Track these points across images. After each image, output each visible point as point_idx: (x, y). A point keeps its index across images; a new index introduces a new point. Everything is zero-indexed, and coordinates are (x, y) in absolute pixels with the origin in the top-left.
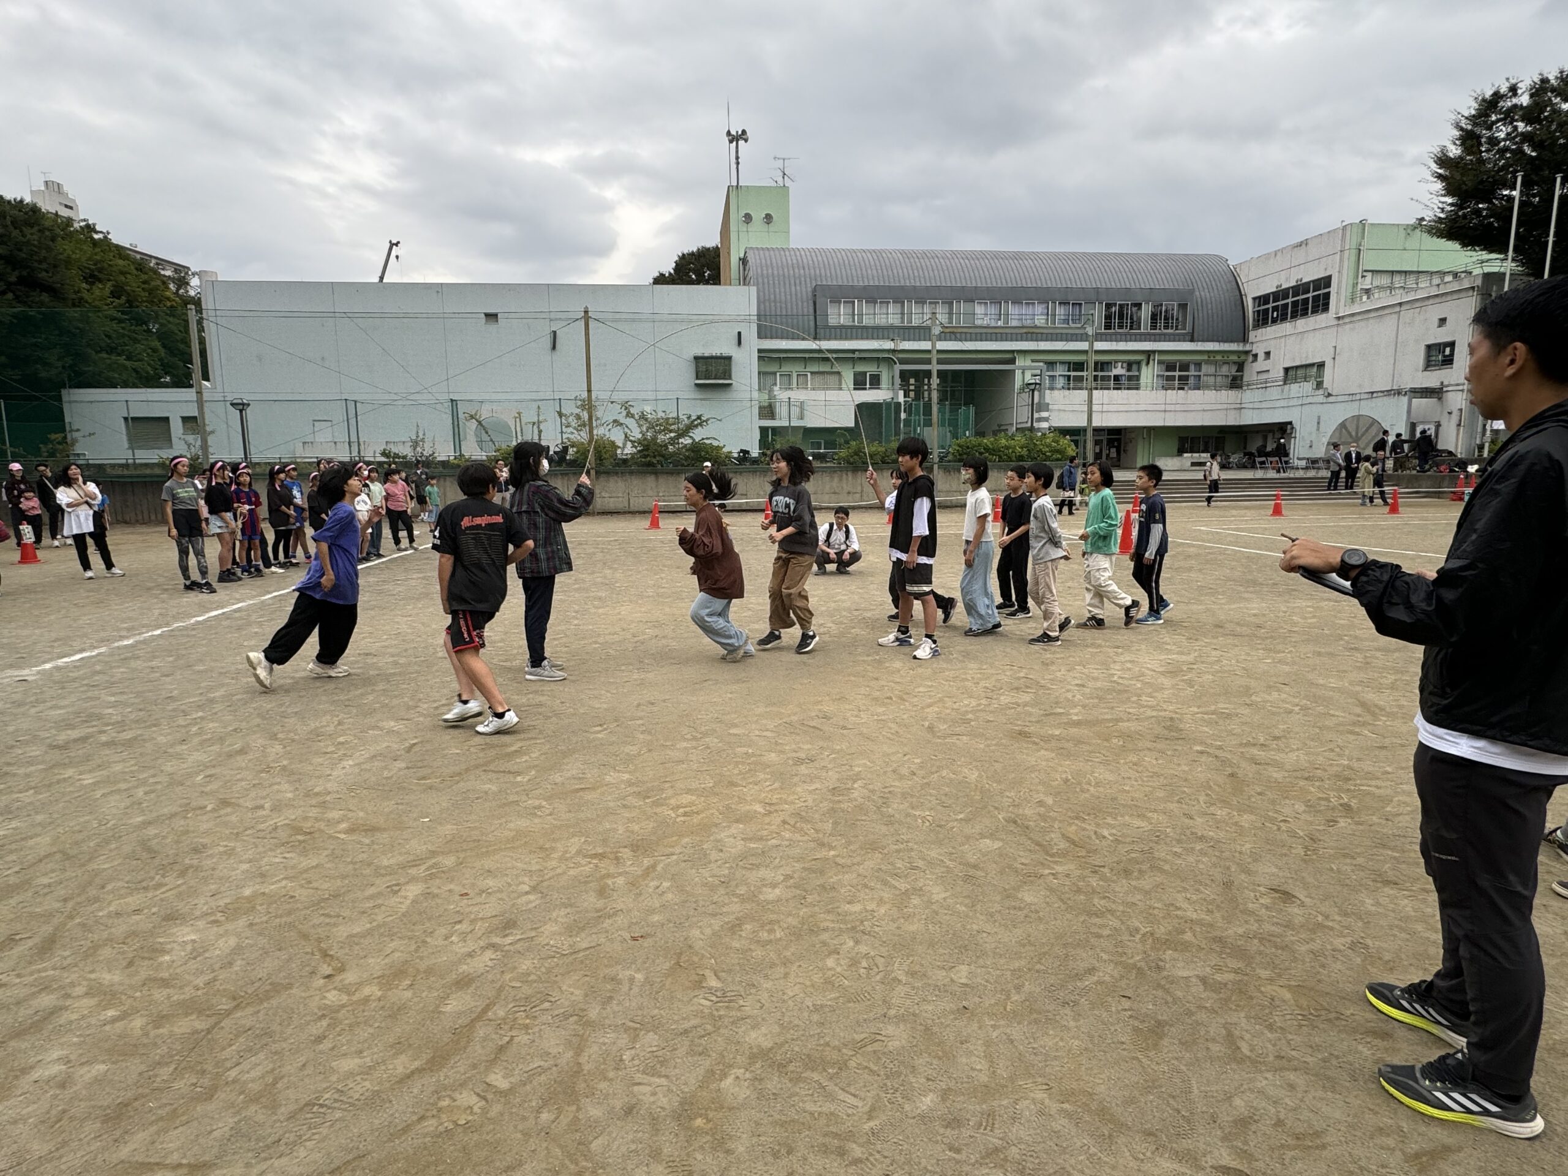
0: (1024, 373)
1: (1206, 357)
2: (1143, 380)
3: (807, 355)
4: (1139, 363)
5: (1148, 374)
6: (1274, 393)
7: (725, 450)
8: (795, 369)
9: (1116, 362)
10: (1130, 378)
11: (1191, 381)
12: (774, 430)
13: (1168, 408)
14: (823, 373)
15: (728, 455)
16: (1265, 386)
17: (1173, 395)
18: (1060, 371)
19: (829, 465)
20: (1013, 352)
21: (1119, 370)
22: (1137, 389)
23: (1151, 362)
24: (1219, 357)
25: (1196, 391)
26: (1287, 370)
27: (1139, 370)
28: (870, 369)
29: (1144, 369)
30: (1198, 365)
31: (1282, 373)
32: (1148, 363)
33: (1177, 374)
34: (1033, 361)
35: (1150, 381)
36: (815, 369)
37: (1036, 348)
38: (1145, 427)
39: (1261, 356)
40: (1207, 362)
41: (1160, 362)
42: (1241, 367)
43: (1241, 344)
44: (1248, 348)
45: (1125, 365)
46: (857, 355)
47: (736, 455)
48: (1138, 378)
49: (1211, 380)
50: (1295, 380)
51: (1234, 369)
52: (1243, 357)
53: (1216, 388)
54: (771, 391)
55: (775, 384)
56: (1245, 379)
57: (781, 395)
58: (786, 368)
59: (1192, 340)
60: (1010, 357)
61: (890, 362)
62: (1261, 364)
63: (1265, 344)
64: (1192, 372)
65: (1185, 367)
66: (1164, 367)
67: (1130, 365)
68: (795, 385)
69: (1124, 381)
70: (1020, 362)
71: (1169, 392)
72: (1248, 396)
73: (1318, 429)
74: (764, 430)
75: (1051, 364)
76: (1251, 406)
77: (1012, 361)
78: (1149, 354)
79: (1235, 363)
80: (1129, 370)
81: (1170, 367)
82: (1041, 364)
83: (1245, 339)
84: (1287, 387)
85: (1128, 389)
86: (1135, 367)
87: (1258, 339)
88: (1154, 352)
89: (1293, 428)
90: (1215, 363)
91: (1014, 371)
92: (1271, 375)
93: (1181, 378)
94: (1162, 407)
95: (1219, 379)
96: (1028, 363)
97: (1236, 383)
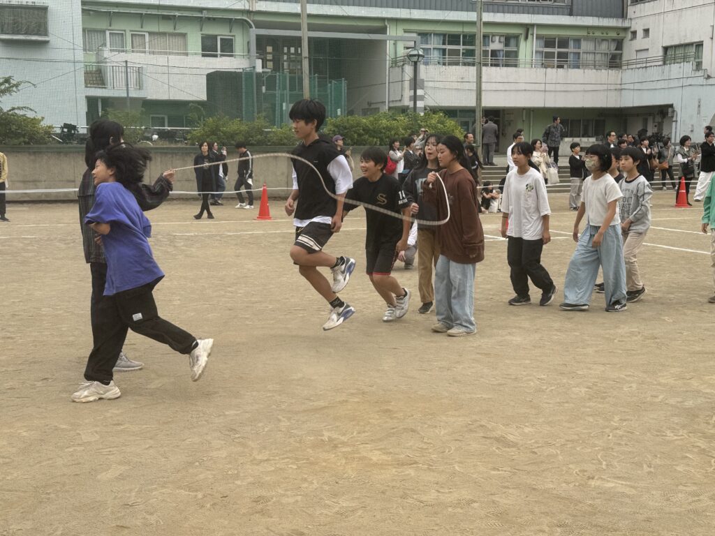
0: (396, 45)
1: (584, 33)
2: (521, 56)
3: (144, 12)
4: (517, 37)
5: (527, 49)
6: (654, 73)
7: (44, 124)
8: (128, 27)
9: (494, 36)
10: (508, 54)
11: (571, 57)
12: (106, 101)
13: (549, 87)
14: (164, 34)
15: (48, 132)
16: (646, 65)
17: (553, 73)
18: (435, 43)
19: (179, 145)
20: (383, 19)
21: (496, 45)
22: (516, 66)
23: (530, 36)
24: (598, 34)
25: (576, 70)
26: (666, 49)
27: (517, 45)
28: (221, 32)
29: (522, 44)
30: (577, 41)
31: (661, 53)
32: (526, 38)
33: (556, 50)
34: (405, 31)
35: (528, 58)
36: (154, 28)
37: (408, 16)
38: (524, 109)
39: (640, 34)
40: (587, 38)
41: (538, 37)
42: (619, 44)
43: (620, 20)
44: (626, 24)
45: (503, 39)
46: (205, 14)
47: (59, 131)
48: (516, 54)
49: (591, 57)
50: (674, 60)
51: (613, 46)
52: (622, 35)
53: (595, 66)
54: (99, 52)
55: (104, 45)
56: (625, 58)
57: (113, 58)
58: (118, 26)
59: (571, 14)
60: (380, 26)
61: (244, 25)
62: (640, 42)
63: (644, 20)
64: (571, 49)
65: (564, 43)
66: (542, 43)
67: (508, 39)
68: (129, 47)
69: (501, 57)
70: (392, 31)
71: (549, 70)
72: (628, 76)
73: (699, 113)
74: (92, 101)
75: (424, 35)
76: (631, 87)
77: (383, 30)
78: (528, 27)
79: (614, 40)
80: (507, 45)
81: (549, 42)
82: (415, 35)
83: (623, 15)
84: (667, 67)
85: (507, 65)
86: (513, 42)
87: (637, 15)
88: (532, 25)
89: (673, 111)
90: (595, 39)
91: (386, 41)
92: (650, 54)
93: (560, 55)
94: (542, 87)
95: (598, 57)
96: (400, 33)
97: (615, 62)
